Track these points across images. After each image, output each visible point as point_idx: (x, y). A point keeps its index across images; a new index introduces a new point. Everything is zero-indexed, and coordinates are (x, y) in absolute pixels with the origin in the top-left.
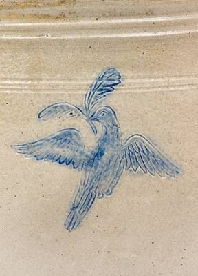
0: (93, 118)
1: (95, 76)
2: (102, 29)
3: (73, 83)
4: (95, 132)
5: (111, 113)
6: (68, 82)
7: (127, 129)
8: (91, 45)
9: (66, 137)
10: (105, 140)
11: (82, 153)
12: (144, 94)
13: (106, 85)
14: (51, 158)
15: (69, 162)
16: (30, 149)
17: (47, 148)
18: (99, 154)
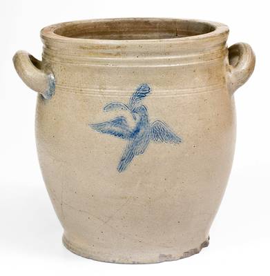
0: (134, 111)
1: (136, 88)
2: (140, 62)
3: (123, 91)
4: (135, 119)
5: (144, 109)
6: (121, 91)
7: (153, 118)
8: (133, 72)
9: (119, 121)
10: (140, 123)
11: (127, 130)
12: (163, 98)
13: (142, 93)
14: (111, 132)
15: (120, 135)
16: (99, 127)
17: (108, 127)
18: (137, 131)
